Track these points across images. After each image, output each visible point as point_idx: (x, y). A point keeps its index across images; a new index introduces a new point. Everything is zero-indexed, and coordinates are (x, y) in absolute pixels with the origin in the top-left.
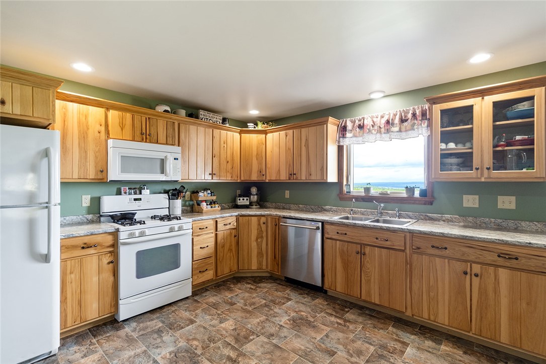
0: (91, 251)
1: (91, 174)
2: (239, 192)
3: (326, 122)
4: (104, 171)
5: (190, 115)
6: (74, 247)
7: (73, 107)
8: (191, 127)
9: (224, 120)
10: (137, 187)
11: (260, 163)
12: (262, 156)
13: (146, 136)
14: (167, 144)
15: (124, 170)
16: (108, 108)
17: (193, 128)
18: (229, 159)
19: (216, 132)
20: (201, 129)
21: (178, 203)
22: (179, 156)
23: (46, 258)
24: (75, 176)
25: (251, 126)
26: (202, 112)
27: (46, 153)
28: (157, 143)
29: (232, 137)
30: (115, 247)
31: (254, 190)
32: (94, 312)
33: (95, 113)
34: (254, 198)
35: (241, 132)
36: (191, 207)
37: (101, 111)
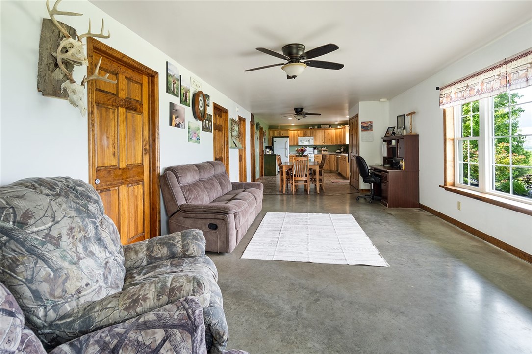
1: (295, 144)
4: (297, 143)
5: (318, 128)
7: (292, 131)
9: (330, 126)
13: (305, 135)
14: (311, 136)
15: (302, 143)
16: (298, 130)
17: (318, 131)
18: (330, 138)
19: (326, 131)
20: (320, 131)
21: (316, 151)
22: (313, 139)
23: (287, 157)
24: (293, 145)
25: (339, 127)
26: (322, 126)
27: (287, 141)
28: (308, 136)
29: (333, 132)
31: (342, 148)
34: (342, 150)
35: (335, 129)
36: (320, 152)
37: (297, 131)
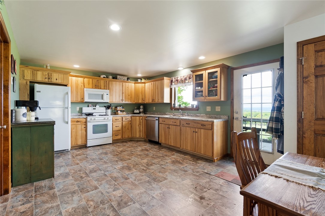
0: (79, 123)
1: (79, 100)
2: (136, 108)
3: (163, 79)
4: (83, 99)
5: (114, 78)
6: (74, 121)
7: (74, 78)
8: (114, 82)
9: (128, 79)
10: (95, 104)
11: (142, 96)
12: (143, 93)
13: (97, 87)
14: (104, 89)
15: (89, 98)
16: (84, 78)
17: (114, 83)
18: (129, 94)
19: (124, 84)
20: (118, 83)
21: (109, 111)
22: (108, 93)
23: (67, 123)
24: (74, 100)
25: (139, 80)
26: (118, 76)
27: (67, 93)
28: (101, 89)
29: (131, 85)
30: (86, 122)
31: (141, 107)
32: (80, 142)
33: (80, 80)
34: (141, 110)
35: (135, 83)
36: (115, 113)
37: (82, 79)
